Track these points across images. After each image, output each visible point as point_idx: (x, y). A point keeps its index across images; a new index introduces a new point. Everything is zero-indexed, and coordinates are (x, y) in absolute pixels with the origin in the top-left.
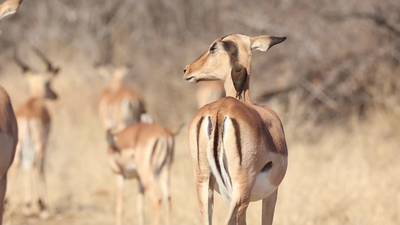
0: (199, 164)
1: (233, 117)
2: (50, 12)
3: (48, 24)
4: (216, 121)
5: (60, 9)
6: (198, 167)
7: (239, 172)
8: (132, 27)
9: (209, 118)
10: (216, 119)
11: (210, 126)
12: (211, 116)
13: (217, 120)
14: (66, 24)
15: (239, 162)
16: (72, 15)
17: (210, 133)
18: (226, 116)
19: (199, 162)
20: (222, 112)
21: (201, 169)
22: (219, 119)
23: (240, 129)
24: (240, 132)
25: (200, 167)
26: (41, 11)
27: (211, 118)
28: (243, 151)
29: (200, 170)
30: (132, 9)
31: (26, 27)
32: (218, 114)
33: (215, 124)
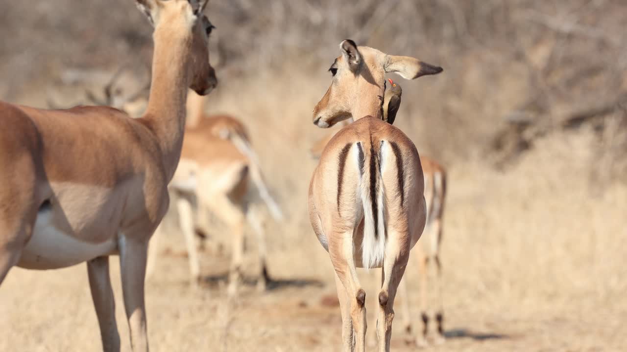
0: (338, 209)
1: (392, 140)
2: (288, 10)
3: (285, 28)
4: (369, 147)
5: (300, 9)
6: (337, 213)
7: (399, 217)
8: (395, 31)
9: (359, 144)
10: (370, 145)
11: (361, 156)
12: (361, 142)
13: (372, 146)
14: (308, 27)
15: (400, 203)
16: (316, 16)
17: (362, 165)
18: (383, 140)
19: (338, 206)
20: (375, 135)
21: (342, 215)
22: (374, 144)
23: (402, 157)
24: (402, 161)
25: (341, 213)
26: (277, 12)
27: (361, 144)
28: (405, 187)
29: (340, 216)
30: (394, 8)
31: (256, 32)
32: (371, 138)
33: (370, 153)
